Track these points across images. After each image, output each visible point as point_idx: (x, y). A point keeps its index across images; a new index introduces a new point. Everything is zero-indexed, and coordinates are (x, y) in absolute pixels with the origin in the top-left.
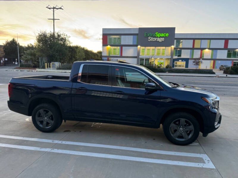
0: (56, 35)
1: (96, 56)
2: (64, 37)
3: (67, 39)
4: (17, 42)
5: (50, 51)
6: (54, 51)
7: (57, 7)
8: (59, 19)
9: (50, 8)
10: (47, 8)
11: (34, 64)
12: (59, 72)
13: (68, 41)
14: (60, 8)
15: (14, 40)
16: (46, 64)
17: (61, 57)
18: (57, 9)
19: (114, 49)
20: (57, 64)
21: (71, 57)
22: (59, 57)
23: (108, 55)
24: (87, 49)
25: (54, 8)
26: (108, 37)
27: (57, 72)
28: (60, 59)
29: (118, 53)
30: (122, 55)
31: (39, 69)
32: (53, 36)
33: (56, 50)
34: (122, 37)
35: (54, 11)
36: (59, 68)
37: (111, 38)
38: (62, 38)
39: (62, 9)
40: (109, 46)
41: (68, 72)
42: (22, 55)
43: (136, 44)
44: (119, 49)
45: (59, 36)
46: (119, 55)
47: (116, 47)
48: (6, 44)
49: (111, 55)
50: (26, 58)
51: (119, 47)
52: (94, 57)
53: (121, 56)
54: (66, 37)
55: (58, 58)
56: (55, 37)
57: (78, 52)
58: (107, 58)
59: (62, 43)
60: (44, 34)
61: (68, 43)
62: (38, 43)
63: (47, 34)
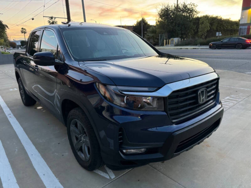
0: (181, 6)
2: (191, 7)
3: (194, 9)
4: (146, 21)
5: (170, 26)
6: (175, 25)
11: (154, 41)
12: (175, 49)
13: (196, 12)
15: (143, 19)
16: (165, 40)
17: (183, 32)
20: (176, 40)
21: (196, 30)
22: (180, 31)
23: (249, 22)
27: (173, 49)
28: (182, 34)
31: (159, 46)
32: (177, 8)
33: (178, 24)
36: (177, 45)
38: (189, 9)
41: (184, 49)
42: (146, 34)
45: (185, 6)
48: (137, 24)
50: (148, 36)
54: (193, 6)
55: (179, 33)
56: (179, 9)
57: (201, 23)
58: (246, 27)
59: (188, 15)
60: (167, 8)
61: (194, 13)
62: (160, 19)
63: (170, 7)
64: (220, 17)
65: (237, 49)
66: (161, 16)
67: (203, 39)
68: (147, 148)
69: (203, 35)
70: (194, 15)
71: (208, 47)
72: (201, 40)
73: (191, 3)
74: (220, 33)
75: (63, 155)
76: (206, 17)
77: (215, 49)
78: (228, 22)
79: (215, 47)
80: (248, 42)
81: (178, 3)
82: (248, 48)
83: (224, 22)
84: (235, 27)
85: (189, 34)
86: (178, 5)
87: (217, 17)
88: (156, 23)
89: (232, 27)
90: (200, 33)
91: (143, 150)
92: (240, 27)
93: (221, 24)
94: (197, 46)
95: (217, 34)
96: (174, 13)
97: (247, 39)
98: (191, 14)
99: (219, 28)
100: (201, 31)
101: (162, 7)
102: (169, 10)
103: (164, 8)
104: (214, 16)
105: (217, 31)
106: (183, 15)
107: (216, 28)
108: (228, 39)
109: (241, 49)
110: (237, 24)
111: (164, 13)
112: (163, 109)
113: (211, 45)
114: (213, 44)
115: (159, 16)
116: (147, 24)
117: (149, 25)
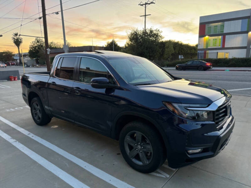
0: (148, 32)
1: (193, 50)
2: (157, 33)
3: (159, 34)
4: (116, 43)
5: (140, 49)
6: (144, 48)
7: (149, 2)
8: (150, 15)
9: (142, 5)
10: (140, 5)
13: (161, 37)
14: (152, 3)
17: (151, 55)
18: (149, 4)
19: (214, 40)
21: (161, 53)
22: (148, 54)
23: (205, 48)
24: (182, 43)
25: (146, 4)
26: (207, 26)
29: (219, 44)
30: (224, 46)
32: (145, 33)
33: (146, 47)
34: (226, 23)
35: (145, 7)
37: (211, 27)
38: (155, 34)
39: (154, 3)
40: (207, 37)
43: (246, 30)
44: (220, 39)
45: (151, 31)
46: (220, 47)
47: (216, 37)
48: (107, 45)
49: (209, 47)
51: (220, 37)
52: (190, 51)
53: (223, 48)
54: (158, 32)
55: (147, 56)
56: (147, 33)
57: (167, 47)
58: (203, 52)
59: (154, 39)
60: (136, 32)
61: (160, 38)
62: (130, 42)
63: (139, 32)
64: (181, 42)
65: (200, 71)
66: (131, 39)
67: (169, 61)
68: (203, 148)
69: (169, 57)
70: (159, 40)
71: (175, 68)
72: (167, 62)
73: (157, 29)
74: (182, 56)
75: (114, 165)
76: (170, 42)
77: (181, 70)
78: (187, 47)
79: (181, 69)
80: (208, 65)
81: (146, 28)
82: (208, 70)
83: (184, 47)
84: (193, 51)
85: (156, 56)
86: (145, 30)
87: (178, 42)
88: (125, 45)
89: (191, 51)
90: (165, 56)
91: (200, 150)
92: (198, 52)
93: (182, 48)
94: (165, 67)
95: (180, 57)
96: (142, 37)
97: (207, 63)
98: (157, 38)
99: (180, 52)
100: (167, 55)
101: (131, 31)
102: (138, 35)
103: (133, 32)
104: (176, 41)
105: (179, 54)
106: (150, 39)
107: (178, 52)
108: (191, 62)
109: (202, 71)
110: (195, 48)
111: (134, 37)
112: (212, 120)
113: (178, 67)
114: (179, 66)
115: (129, 39)
116: (117, 45)
117: (119, 47)
